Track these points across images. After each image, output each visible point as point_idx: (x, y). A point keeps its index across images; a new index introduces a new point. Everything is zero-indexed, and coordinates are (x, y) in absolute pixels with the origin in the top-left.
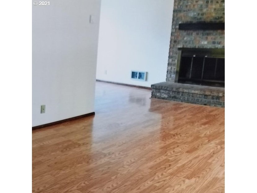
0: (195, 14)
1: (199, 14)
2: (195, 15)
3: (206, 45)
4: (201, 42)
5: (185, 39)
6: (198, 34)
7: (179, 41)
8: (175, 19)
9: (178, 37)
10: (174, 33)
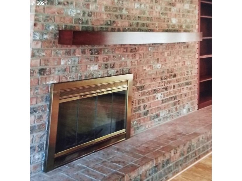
0: (79, 12)
1: (84, 13)
2: (79, 14)
3: (97, 71)
4: (89, 67)
5: (62, 63)
6: (83, 52)
7: (50, 69)
8: (41, 17)
9: (47, 61)
10: (38, 50)
